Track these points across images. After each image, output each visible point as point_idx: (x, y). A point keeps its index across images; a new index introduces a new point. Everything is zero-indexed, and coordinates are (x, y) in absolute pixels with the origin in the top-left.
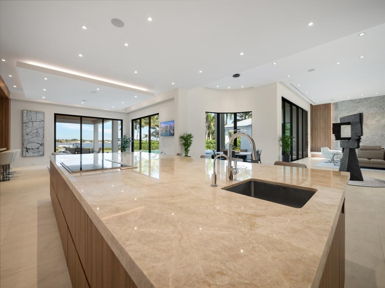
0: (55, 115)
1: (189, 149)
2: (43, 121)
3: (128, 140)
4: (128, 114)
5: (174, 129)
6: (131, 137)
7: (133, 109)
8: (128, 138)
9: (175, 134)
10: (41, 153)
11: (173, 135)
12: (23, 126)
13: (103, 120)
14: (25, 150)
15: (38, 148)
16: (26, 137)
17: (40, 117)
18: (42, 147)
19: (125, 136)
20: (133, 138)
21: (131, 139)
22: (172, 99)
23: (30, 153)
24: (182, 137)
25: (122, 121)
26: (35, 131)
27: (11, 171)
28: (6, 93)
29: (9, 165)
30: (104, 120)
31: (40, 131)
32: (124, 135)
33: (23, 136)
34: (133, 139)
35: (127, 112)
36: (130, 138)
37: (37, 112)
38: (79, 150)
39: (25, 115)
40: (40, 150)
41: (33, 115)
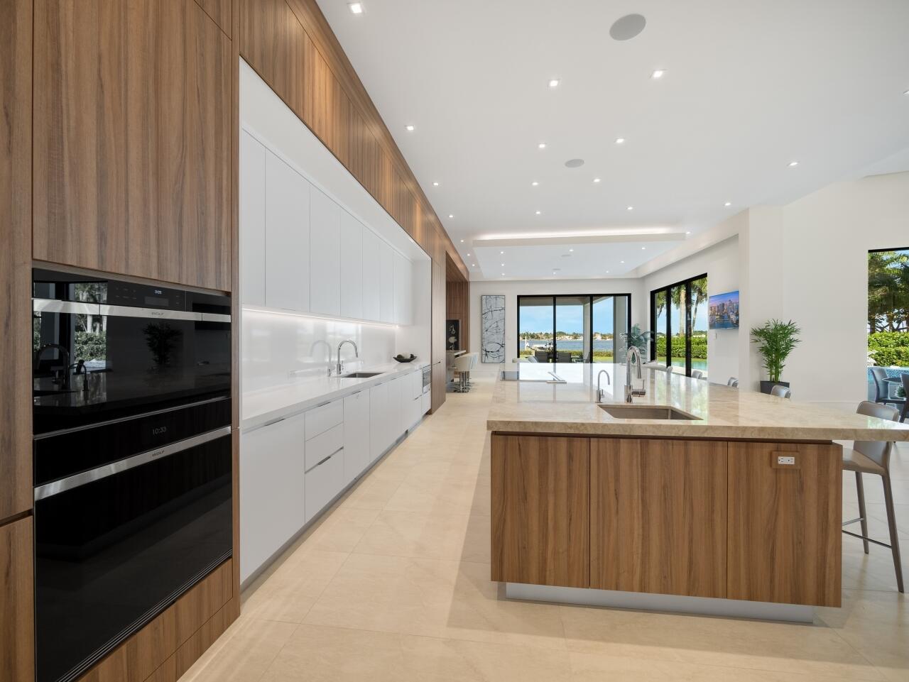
0: (519, 297)
1: (782, 363)
2: (504, 309)
3: (642, 338)
4: (644, 279)
5: (738, 312)
6: (649, 329)
7: (651, 268)
8: (642, 332)
9: (740, 324)
10: (502, 358)
11: (736, 325)
12: (482, 318)
13: (591, 298)
14: (484, 353)
15: (498, 351)
16: (486, 335)
17: (500, 303)
18: (502, 349)
19: (634, 328)
20: (653, 332)
21: (649, 336)
22: (735, 238)
23: (490, 359)
24: (759, 333)
25: (629, 295)
26: (495, 325)
27: (470, 381)
28: (465, 276)
29: (468, 372)
30: (594, 298)
31: (501, 324)
32: (632, 326)
33: (482, 333)
34: (653, 336)
35: (640, 276)
36: (647, 332)
37: (497, 297)
38: (552, 356)
39: (484, 302)
40: (500, 353)
41: (493, 301)
